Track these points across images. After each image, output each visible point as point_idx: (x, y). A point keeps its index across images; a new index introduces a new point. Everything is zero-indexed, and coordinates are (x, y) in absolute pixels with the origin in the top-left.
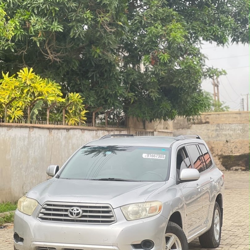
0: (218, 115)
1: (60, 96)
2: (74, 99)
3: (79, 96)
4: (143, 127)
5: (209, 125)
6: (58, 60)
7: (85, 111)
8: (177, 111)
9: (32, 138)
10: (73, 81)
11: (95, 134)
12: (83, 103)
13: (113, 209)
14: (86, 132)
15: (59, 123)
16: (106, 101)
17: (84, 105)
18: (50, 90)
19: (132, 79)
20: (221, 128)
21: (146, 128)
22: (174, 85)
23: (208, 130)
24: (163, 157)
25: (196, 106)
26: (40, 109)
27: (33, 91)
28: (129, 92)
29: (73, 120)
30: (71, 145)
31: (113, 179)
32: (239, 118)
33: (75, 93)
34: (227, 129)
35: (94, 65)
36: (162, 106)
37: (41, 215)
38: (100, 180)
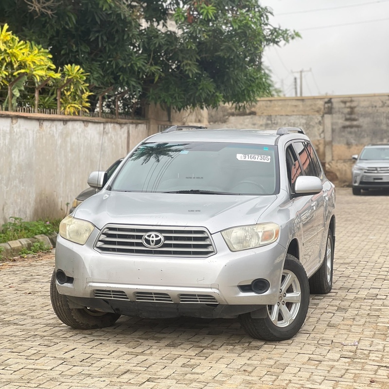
0: (269, 102)
1: (51, 70)
2: (73, 74)
3: (79, 69)
4: (167, 120)
5: (256, 117)
6: (49, 12)
7: (87, 94)
8: (222, 94)
9: (15, 134)
10: (65, 47)
11: (102, 128)
12: (85, 81)
13: (211, 234)
14: (90, 125)
15: (52, 110)
16: (116, 78)
17: (88, 85)
18: (37, 60)
19: (157, 45)
20: (273, 122)
21: (171, 120)
22: (221, 55)
23: (254, 124)
24: (267, 160)
25: (251, 87)
26: (23, 88)
27: (9, 60)
28: (151, 65)
29: (71, 106)
30: (69, 145)
31: (198, 191)
32: (301, 106)
33: (74, 65)
34: (283, 123)
35: (99, 23)
36: (201, 87)
37: (100, 244)
38: (177, 192)
